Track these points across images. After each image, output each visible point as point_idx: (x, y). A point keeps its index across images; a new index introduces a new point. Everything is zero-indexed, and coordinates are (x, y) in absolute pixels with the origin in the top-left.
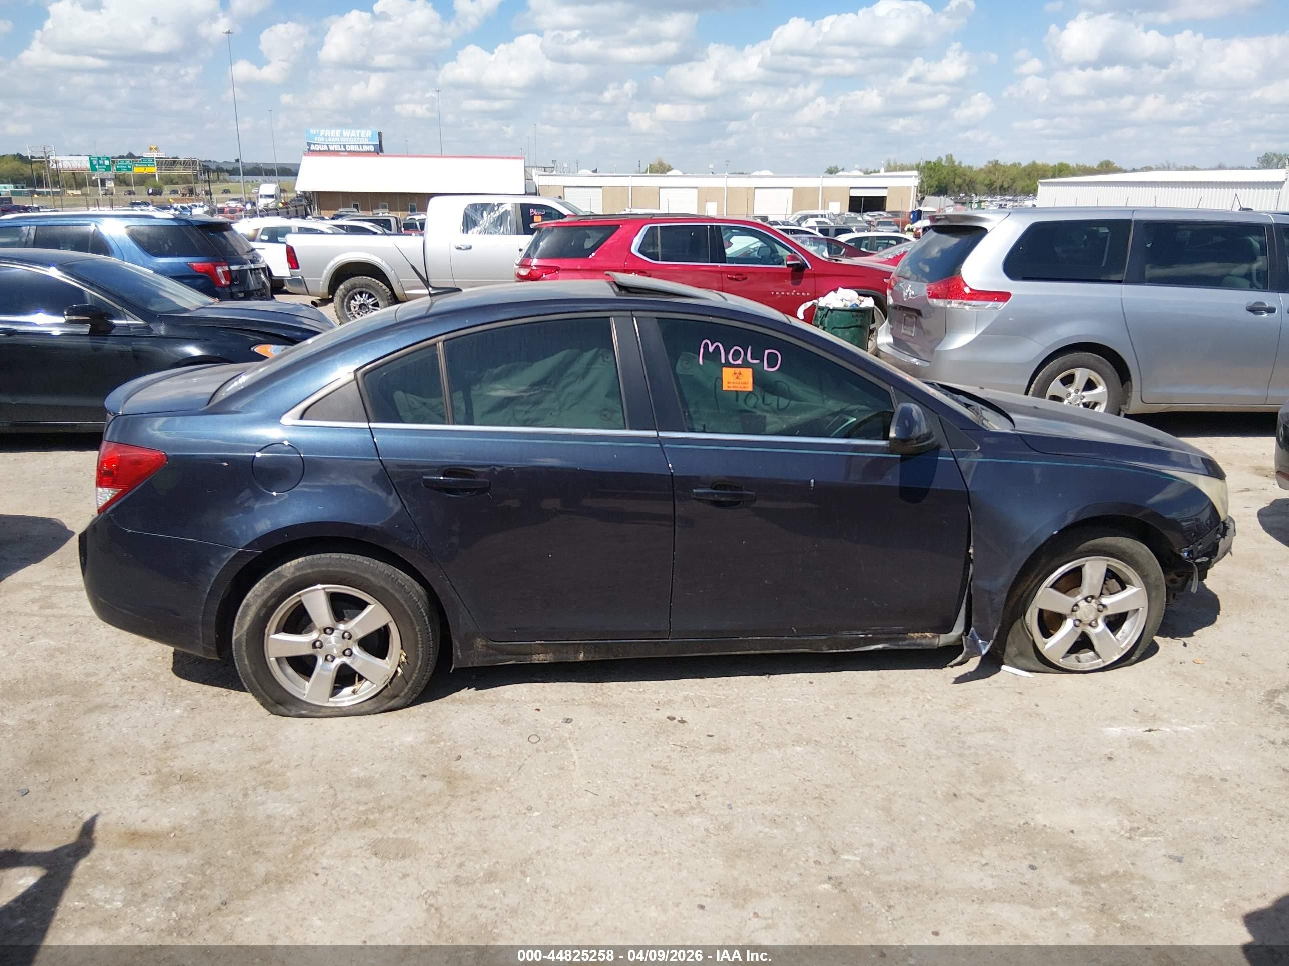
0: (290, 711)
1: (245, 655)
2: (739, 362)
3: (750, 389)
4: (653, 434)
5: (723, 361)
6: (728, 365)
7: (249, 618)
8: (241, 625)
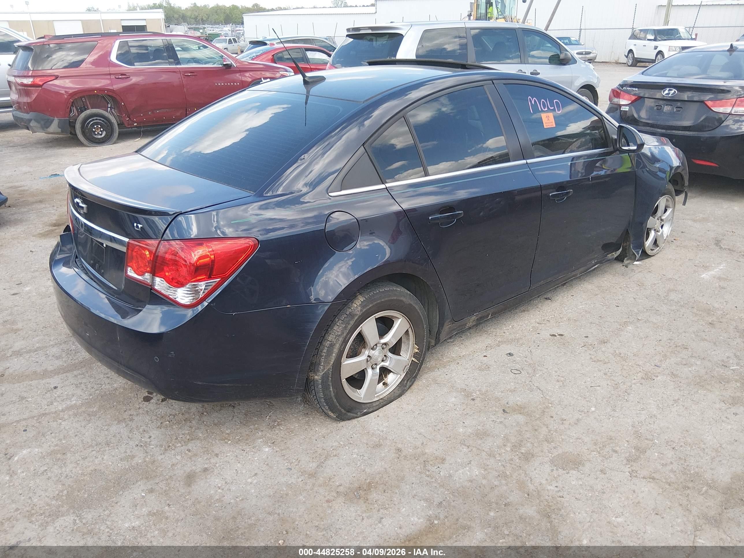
0: (356, 414)
1: (331, 384)
2: (546, 109)
3: (554, 126)
4: (524, 162)
5: (540, 110)
6: (542, 111)
7: (334, 355)
8: (327, 362)
